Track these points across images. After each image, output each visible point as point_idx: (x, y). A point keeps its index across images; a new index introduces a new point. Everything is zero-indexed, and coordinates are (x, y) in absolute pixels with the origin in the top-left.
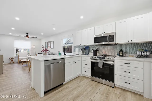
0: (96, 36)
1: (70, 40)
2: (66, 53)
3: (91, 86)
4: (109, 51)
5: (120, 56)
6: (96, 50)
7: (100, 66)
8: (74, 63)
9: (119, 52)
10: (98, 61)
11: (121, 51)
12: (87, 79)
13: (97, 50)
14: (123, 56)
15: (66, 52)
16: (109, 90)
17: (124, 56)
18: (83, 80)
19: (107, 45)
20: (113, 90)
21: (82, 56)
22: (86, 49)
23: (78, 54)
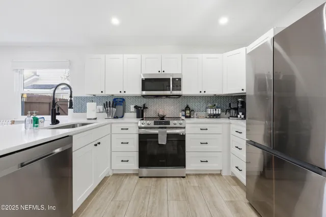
0: (144, 75)
1: (35, 77)
2: (58, 117)
3: (147, 191)
4: (167, 108)
5: (186, 117)
6: (141, 108)
7: (162, 141)
8: (96, 145)
9: (185, 111)
10: (156, 131)
11: (187, 108)
12: (128, 177)
13: (145, 107)
14: (190, 117)
15: (59, 114)
16: (181, 185)
17: (192, 116)
18: (120, 186)
19: (167, 96)
20: (187, 183)
21: (112, 123)
22: (116, 105)
23: (96, 119)
